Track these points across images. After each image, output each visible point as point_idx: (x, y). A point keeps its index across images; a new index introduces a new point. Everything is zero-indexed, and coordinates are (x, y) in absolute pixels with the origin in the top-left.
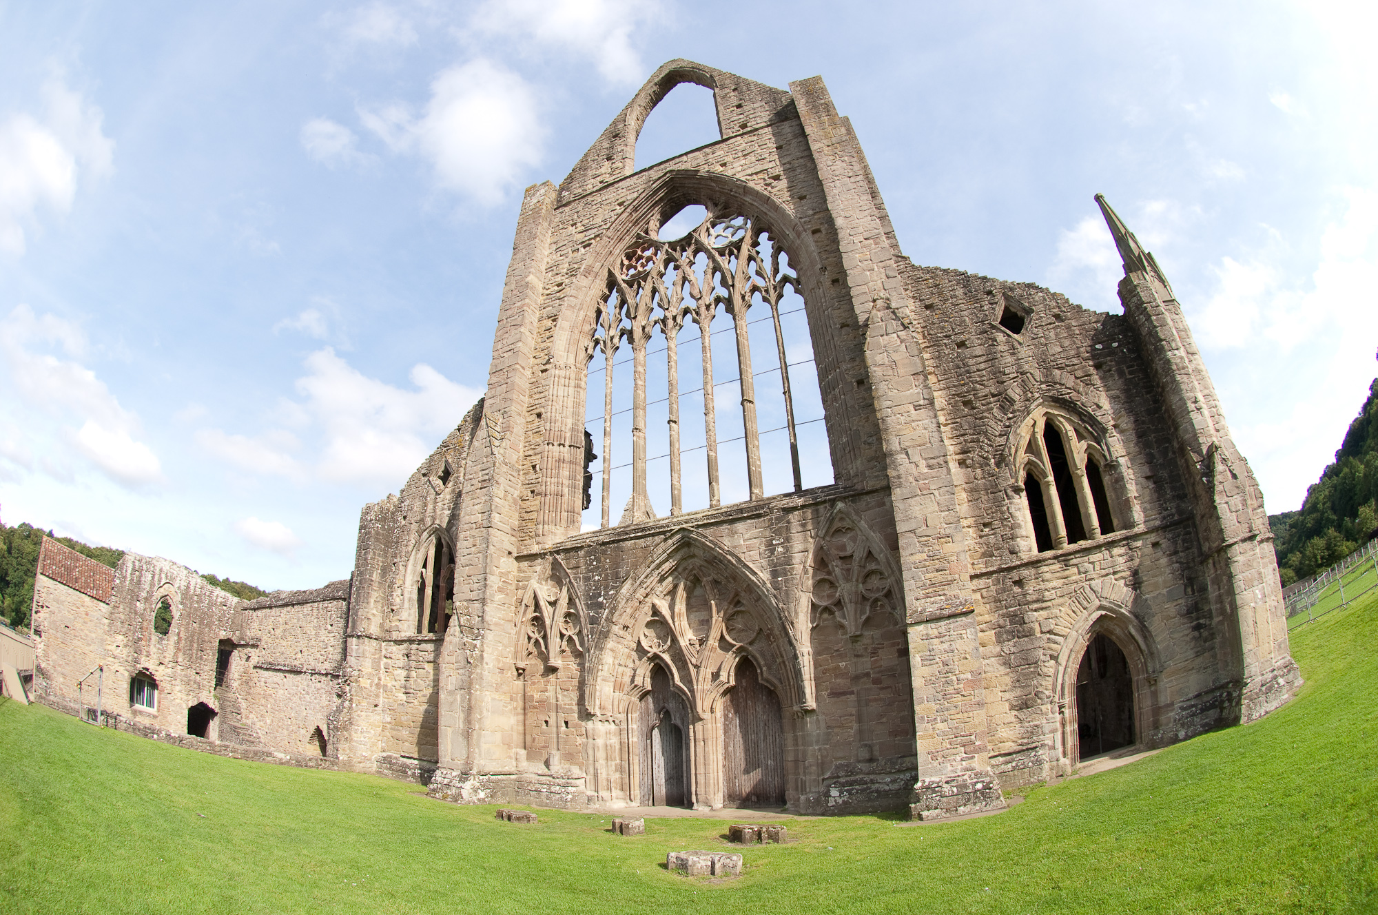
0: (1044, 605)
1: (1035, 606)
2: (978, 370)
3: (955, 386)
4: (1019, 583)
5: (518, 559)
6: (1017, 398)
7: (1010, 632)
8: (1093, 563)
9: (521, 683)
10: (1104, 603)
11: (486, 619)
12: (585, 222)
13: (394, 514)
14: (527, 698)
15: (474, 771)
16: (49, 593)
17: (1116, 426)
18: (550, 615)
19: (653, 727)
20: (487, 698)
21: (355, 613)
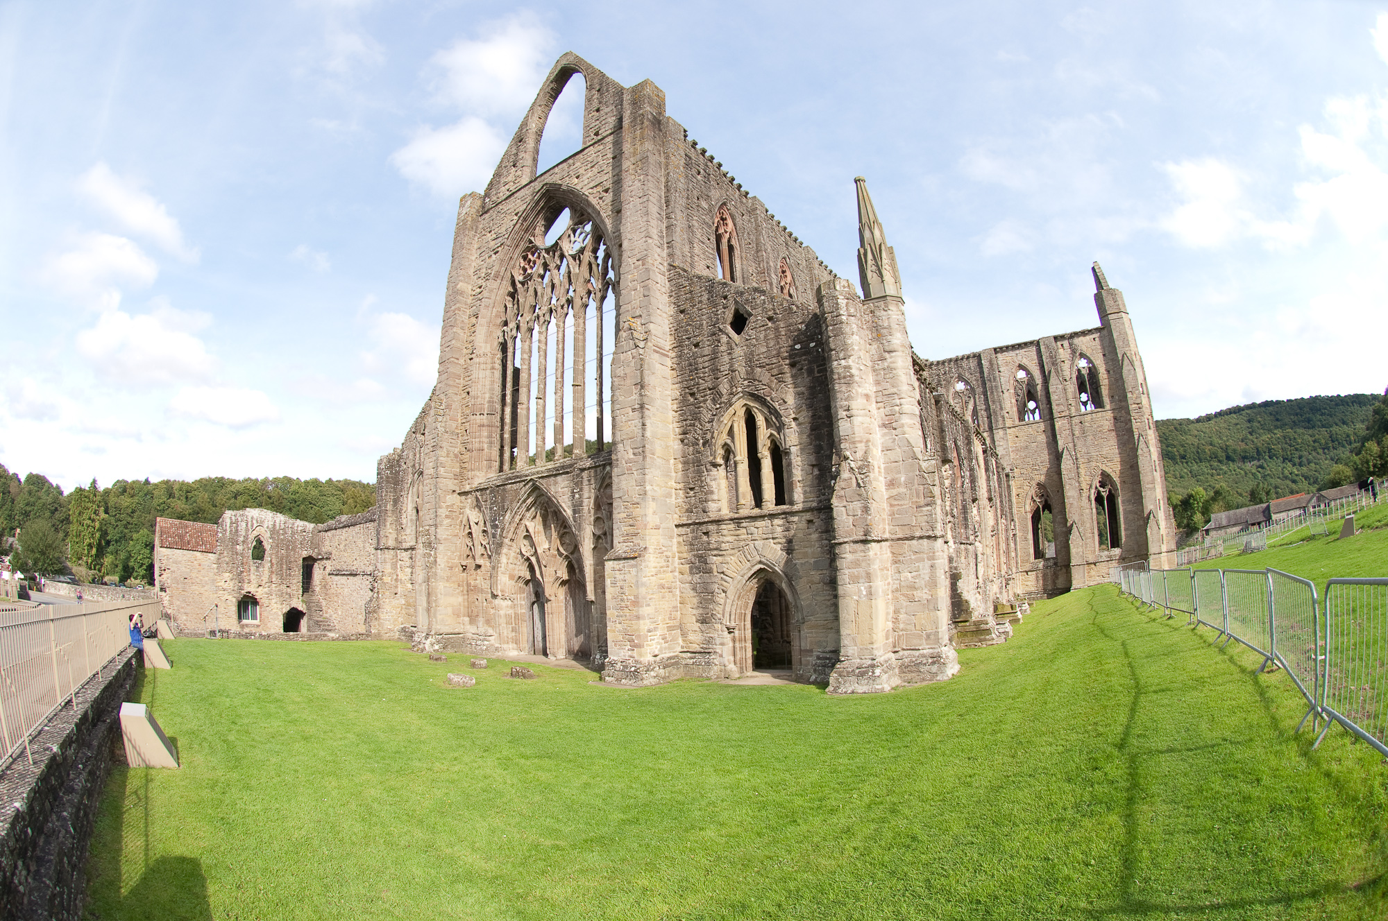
0: (721, 553)
1: (715, 552)
2: (703, 368)
3: (686, 381)
4: (706, 534)
5: (459, 494)
6: (724, 391)
7: (698, 568)
8: (757, 528)
9: (465, 574)
10: (763, 560)
11: (438, 537)
12: (497, 230)
13: (397, 461)
14: (468, 585)
15: (433, 633)
16: (168, 559)
17: (795, 419)
18: (476, 531)
19: (533, 603)
20: (441, 586)
21: (378, 533)
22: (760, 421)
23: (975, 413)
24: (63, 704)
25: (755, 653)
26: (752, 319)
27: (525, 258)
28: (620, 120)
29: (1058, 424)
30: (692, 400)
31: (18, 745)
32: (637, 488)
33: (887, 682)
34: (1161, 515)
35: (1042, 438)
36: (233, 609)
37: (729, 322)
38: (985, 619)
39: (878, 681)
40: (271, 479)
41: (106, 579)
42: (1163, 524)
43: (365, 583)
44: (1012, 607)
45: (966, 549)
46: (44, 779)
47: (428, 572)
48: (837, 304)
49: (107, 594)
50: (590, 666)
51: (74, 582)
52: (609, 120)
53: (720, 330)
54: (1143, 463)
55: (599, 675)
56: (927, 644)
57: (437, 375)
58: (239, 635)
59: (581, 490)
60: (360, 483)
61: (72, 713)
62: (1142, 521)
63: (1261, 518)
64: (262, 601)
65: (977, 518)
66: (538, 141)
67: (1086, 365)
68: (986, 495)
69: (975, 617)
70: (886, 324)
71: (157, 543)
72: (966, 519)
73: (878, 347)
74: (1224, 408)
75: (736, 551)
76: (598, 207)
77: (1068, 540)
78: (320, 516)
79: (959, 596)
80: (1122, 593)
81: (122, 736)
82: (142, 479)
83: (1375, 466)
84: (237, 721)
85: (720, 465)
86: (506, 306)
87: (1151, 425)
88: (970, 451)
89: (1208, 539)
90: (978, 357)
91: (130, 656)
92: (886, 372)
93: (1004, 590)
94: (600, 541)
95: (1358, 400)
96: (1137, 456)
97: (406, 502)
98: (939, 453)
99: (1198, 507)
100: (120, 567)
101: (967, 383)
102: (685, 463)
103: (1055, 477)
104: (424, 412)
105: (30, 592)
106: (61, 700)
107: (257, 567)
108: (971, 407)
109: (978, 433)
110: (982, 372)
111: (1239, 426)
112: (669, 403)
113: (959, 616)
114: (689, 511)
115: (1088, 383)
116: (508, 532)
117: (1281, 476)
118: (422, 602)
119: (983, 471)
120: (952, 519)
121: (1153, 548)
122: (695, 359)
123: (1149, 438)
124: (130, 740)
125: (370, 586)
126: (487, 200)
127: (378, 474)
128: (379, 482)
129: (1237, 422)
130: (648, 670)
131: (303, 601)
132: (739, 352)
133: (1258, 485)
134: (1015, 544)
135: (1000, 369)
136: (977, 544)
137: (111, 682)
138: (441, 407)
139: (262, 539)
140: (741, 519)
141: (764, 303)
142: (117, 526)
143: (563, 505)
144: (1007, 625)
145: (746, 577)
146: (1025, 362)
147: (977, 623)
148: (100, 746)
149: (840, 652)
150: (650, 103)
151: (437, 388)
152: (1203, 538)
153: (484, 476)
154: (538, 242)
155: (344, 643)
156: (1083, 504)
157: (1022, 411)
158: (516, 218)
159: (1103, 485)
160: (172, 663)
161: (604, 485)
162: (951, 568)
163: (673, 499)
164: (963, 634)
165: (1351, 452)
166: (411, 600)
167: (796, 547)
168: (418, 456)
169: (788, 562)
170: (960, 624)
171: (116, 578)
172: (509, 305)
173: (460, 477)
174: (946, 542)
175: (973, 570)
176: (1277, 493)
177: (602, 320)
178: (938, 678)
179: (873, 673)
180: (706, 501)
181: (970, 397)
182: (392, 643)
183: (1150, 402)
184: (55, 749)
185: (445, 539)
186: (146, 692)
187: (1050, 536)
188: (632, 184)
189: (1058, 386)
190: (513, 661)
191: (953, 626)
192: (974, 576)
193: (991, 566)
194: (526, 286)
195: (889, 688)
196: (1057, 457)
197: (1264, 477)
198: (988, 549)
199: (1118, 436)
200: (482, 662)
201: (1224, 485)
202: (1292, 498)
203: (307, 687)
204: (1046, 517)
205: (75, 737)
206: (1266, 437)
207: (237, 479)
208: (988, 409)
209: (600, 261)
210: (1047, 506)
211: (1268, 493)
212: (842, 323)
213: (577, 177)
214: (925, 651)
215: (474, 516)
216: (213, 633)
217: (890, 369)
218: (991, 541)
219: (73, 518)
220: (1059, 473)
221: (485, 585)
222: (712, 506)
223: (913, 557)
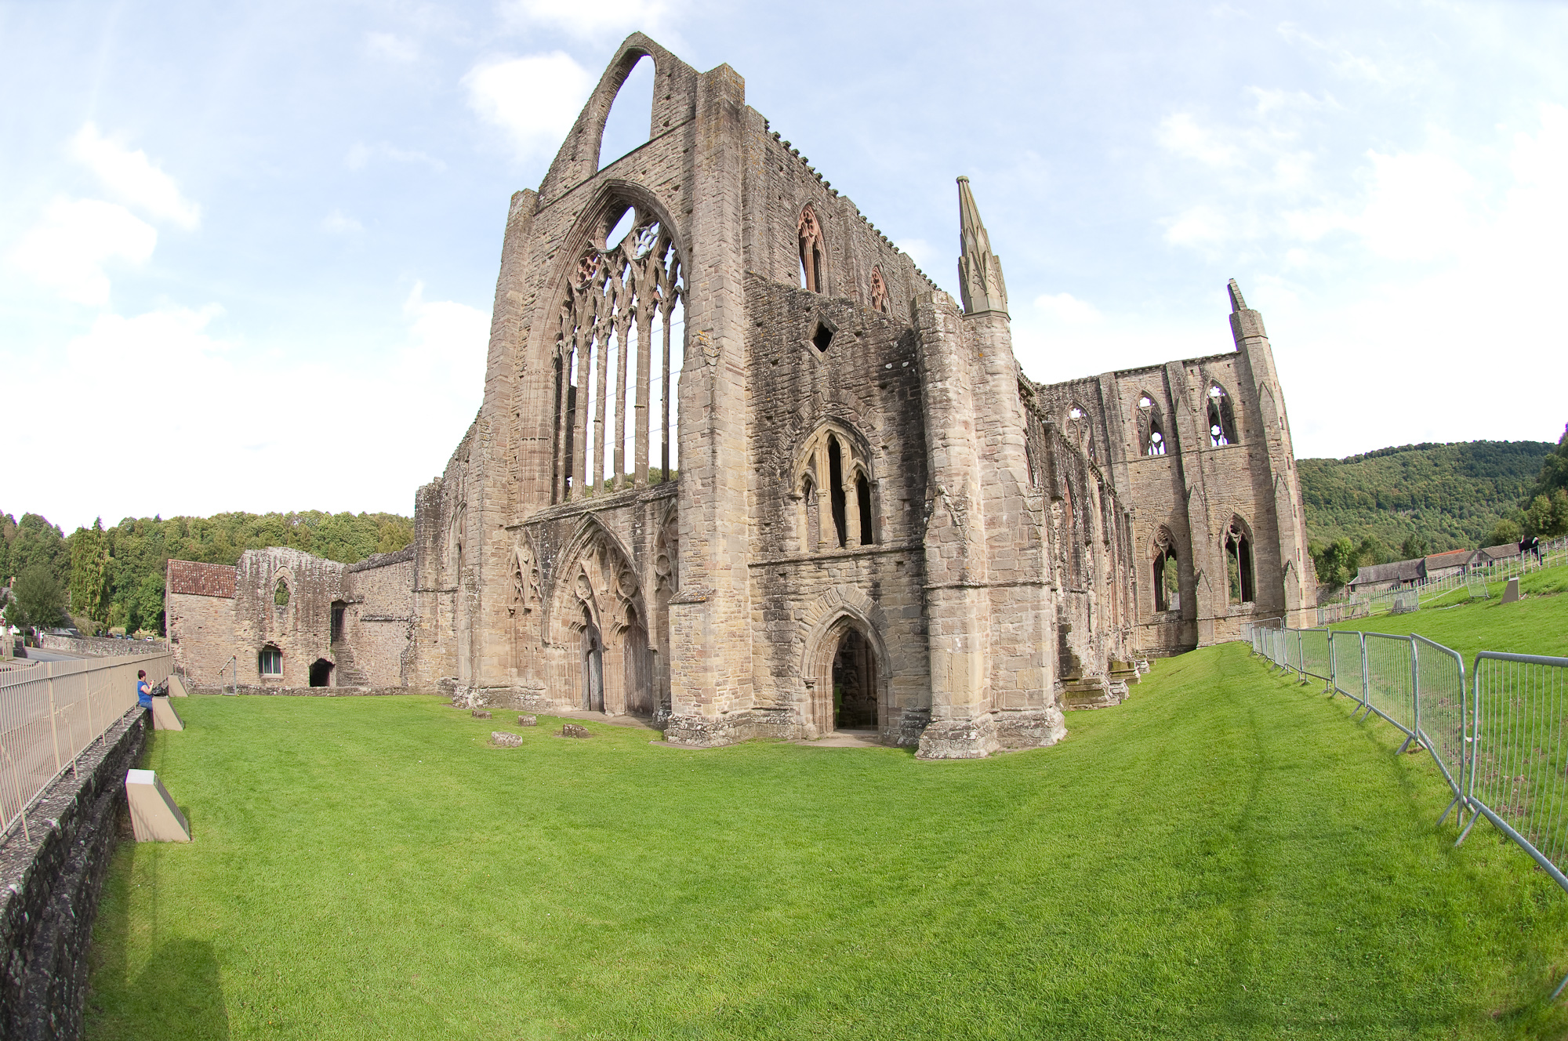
0: (799, 597)
1: (793, 596)
2: (782, 388)
3: (763, 403)
4: (783, 575)
5: (507, 529)
6: (805, 415)
8: (840, 570)
9: (513, 620)
10: (846, 606)
11: (483, 577)
12: (552, 231)
13: (439, 492)
14: (517, 631)
15: (476, 686)
16: (181, 606)
17: (884, 448)
18: (526, 570)
19: (589, 652)
20: (486, 633)
21: (416, 574)
22: (845, 449)
23: (1092, 444)
24: (63, 773)
25: (838, 711)
26: (838, 334)
27: (584, 263)
28: (693, 109)
29: (1185, 460)
30: (769, 424)
31: (13, 821)
32: (706, 523)
33: (984, 747)
34: (1300, 567)
35: (1167, 475)
36: (254, 661)
37: (811, 337)
38: (1097, 677)
39: (974, 745)
40: (297, 513)
41: (112, 630)
42: (1302, 576)
43: (401, 629)
44: (1129, 665)
45: (1077, 598)
46: (43, 857)
47: (472, 617)
48: (934, 319)
49: (113, 647)
50: (652, 723)
51: (76, 635)
52: (681, 109)
53: (802, 346)
54: (1281, 507)
55: (661, 734)
56: (1030, 705)
57: (484, 394)
58: (260, 691)
59: (644, 524)
60: (397, 517)
61: (73, 782)
62: (1280, 571)
63: (1415, 575)
64: (286, 651)
65: (1091, 564)
66: (600, 133)
67: (1219, 394)
68: (1101, 538)
69: (1086, 675)
70: (988, 343)
71: (168, 588)
72: (1078, 564)
73: (980, 368)
74: (1376, 449)
75: (816, 595)
76: (666, 206)
77: (1194, 591)
78: (352, 554)
79: (1069, 651)
80: (1253, 653)
81: (128, 807)
82: (153, 517)
83: (1545, 523)
84: (256, 787)
85: (800, 499)
86: (561, 316)
87: (1291, 464)
88: (1083, 488)
89: (1353, 597)
90: (1096, 381)
91: (137, 717)
92: (988, 396)
93: (1120, 646)
94: (665, 582)
95: (1529, 448)
96: (1274, 499)
97: (447, 538)
98: (1048, 489)
99: (1343, 560)
100: (128, 616)
101: (1083, 410)
102: (760, 495)
103: (1181, 520)
104: (469, 437)
105: (27, 648)
106: (61, 769)
107: (281, 613)
108: (1087, 437)
109: (1093, 468)
110: (1100, 399)
111: (1392, 470)
112: (743, 427)
113: (1068, 674)
114: (764, 549)
115: (1220, 415)
116: (562, 572)
117: (1439, 528)
118: (465, 651)
119: (1099, 510)
120: (1061, 564)
121: (1290, 604)
122: (772, 379)
123: (1289, 479)
124: (136, 812)
125: (406, 634)
126: (542, 198)
127: (416, 507)
128: (417, 516)
129: (1390, 465)
130: (716, 729)
131: (332, 651)
132: (822, 371)
133: (1412, 537)
134: (1135, 594)
135: (1121, 396)
136: (1090, 592)
137: (116, 748)
138: (488, 431)
139: (286, 581)
140: (823, 559)
141: (852, 316)
142: (124, 570)
143: (623, 541)
144: (1122, 685)
145: (827, 625)
146: (1149, 388)
147: (1088, 683)
148: (104, 819)
149: (931, 711)
150: (728, 92)
151: (484, 410)
152: (1348, 593)
153: (534, 509)
154: (598, 245)
155: (377, 698)
156: (1212, 551)
157: (1146, 443)
158: (574, 218)
159: (1235, 530)
160: (184, 724)
161: (670, 519)
162: (1059, 619)
163: (747, 536)
164: (1072, 695)
165: (1519, 506)
166: (453, 650)
167: (884, 592)
168: (461, 486)
169: (875, 608)
170: (1069, 683)
171: (123, 629)
172: (565, 317)
173: (508, 510)
174: (1054, 590)
175: (1084, 622)
176: (1433, 547)
177: (669, 333)
178: (1042, 743)
179: (968, 736)
180: (784, 538)
181: (1086, 427)
182: (431, 698)
183: (1290, 439)
184: (55, 822)
185: (491, 580)
186: (156, 756)
187: (1176, 586)
188: (705, 182)
189: (1186, 417)
190: (566, 718)
191: (1061, 685)
192: (1086, 629)
193: (1106, 618)
194: (584, 295)
195: (986, 754)
196: (1184, 497)
197: (1420, 528)
198: (1103, 599)
199: (1253, 475)
200: (531, 719)
201: (1374, 536)
202: (1451, 554)
203: (335, 748)
204: (1171, 564)
205: (76, 810)
206: (1422, 484)
207: (259, 515)
208: (1106, 440)
209: (668, 267)
210: (1171, 552)
211: (1423, 547)
212: (939, 340)
213: (644, 173)
214: (1027, 713)
215: (523, 554)
216: (230, 689)
217: (992, 393)
218: (1106, 590)
219: (75, 563)
220: (1186, 515)
221: (535, 632)
222: (790, 544)
223: (1015, 606)
